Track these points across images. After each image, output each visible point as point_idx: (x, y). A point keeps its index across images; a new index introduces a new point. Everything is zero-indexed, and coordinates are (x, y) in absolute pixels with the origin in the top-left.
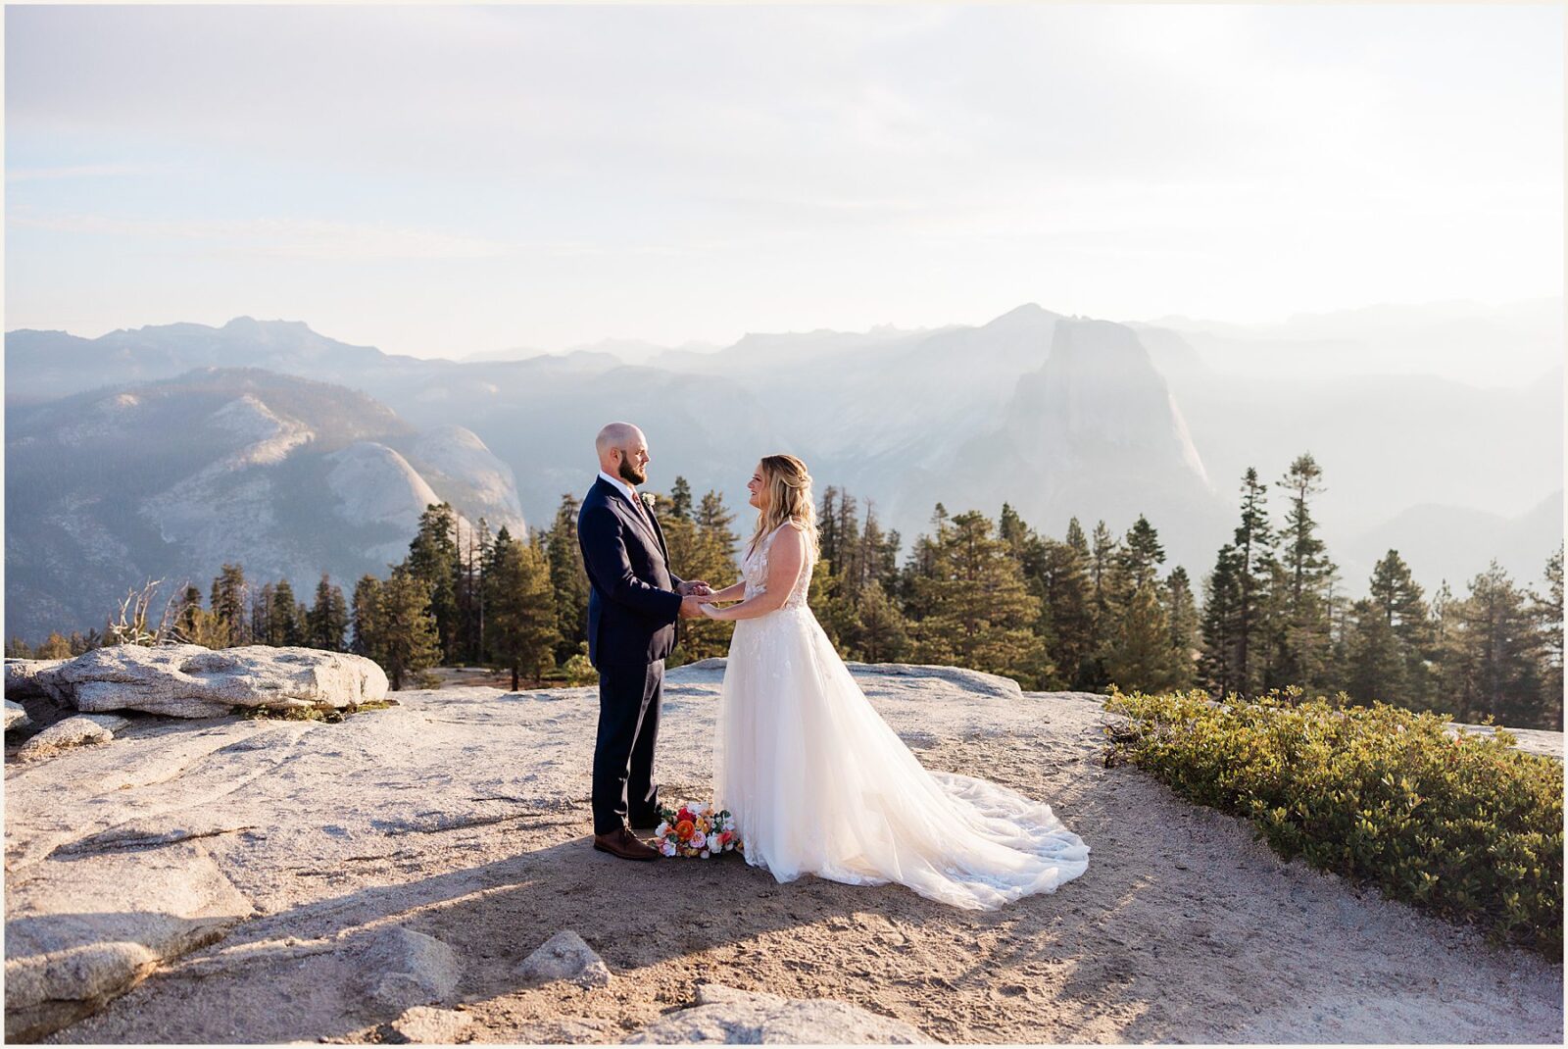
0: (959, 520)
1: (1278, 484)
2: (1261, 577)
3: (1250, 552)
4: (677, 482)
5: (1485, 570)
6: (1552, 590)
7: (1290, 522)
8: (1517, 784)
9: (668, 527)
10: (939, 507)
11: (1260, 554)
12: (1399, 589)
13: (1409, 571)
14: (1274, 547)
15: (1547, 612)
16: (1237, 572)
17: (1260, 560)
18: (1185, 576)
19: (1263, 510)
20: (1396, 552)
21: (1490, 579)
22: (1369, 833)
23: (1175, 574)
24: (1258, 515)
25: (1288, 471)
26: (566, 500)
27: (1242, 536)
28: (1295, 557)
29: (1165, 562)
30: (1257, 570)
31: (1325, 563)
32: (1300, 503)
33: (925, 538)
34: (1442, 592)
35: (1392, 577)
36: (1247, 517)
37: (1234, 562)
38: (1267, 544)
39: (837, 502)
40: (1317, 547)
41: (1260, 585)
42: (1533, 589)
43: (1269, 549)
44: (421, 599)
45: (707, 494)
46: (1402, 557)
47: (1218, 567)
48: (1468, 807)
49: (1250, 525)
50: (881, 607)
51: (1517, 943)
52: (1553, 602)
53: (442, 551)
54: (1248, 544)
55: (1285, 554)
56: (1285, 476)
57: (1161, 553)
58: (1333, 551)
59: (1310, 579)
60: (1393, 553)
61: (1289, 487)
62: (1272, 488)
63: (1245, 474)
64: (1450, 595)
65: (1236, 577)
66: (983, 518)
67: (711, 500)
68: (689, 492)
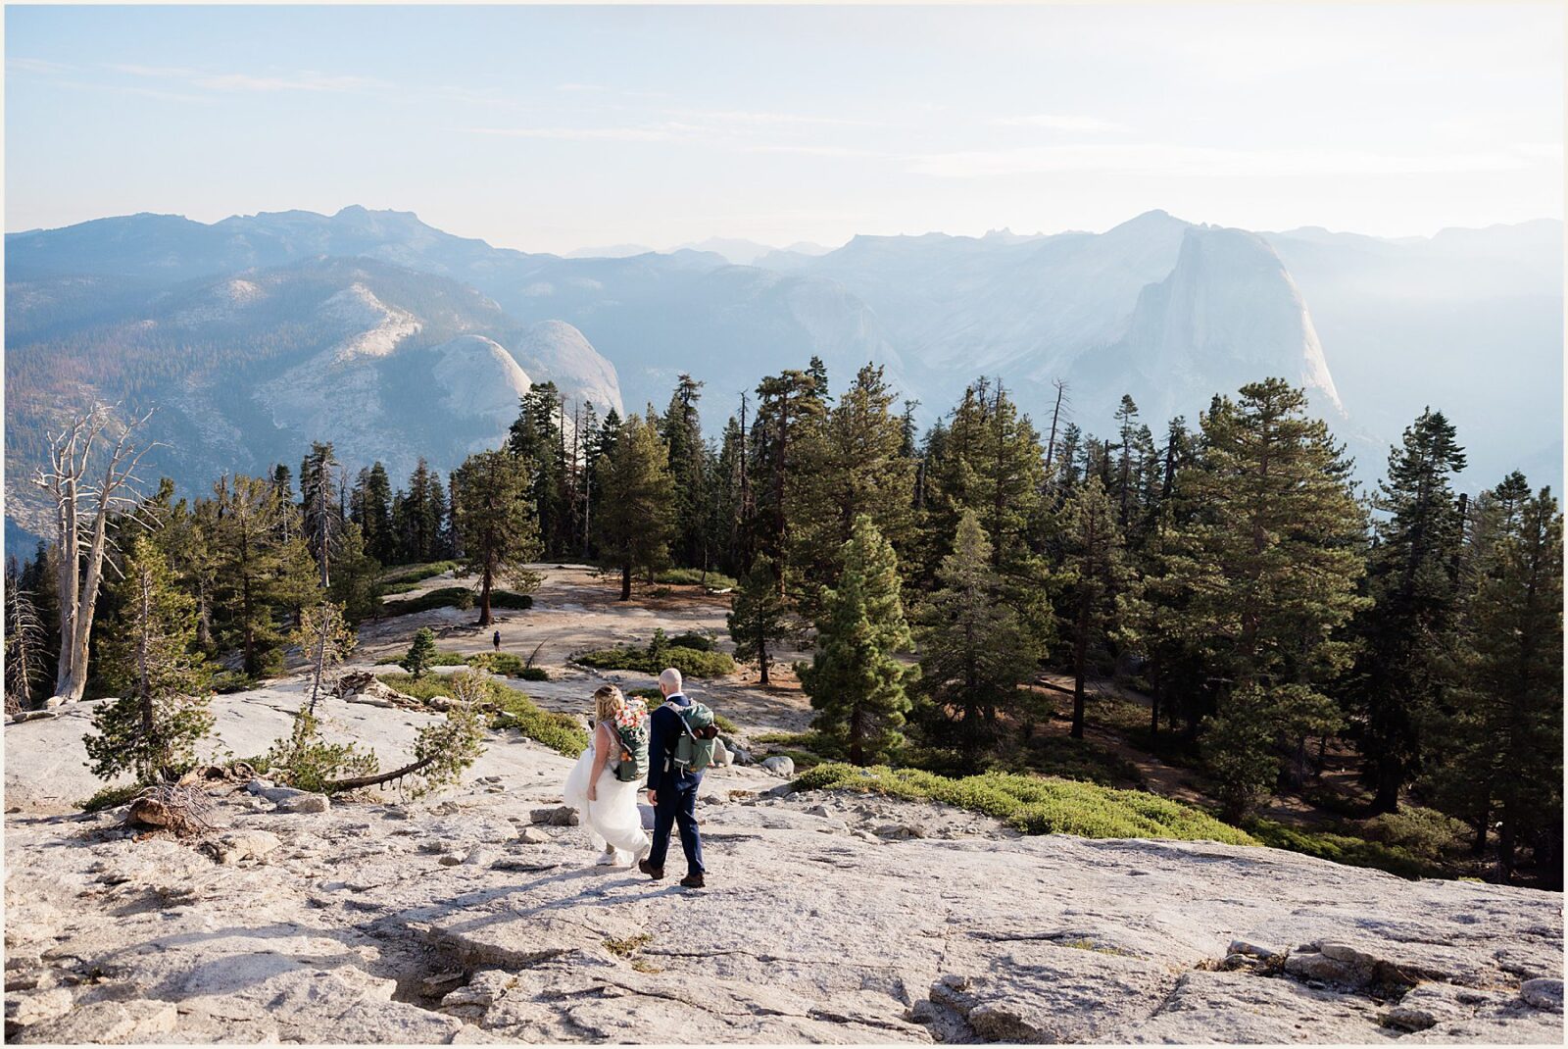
0: (1252, 392)
4: (811, 363)
10: (1126, 399)
26: (683, 381)
33: (1093, 439)
44: (519, 479)
53: (545, 436)
66: (1290, 389)
67: (869, 374)
68: (826, 374)
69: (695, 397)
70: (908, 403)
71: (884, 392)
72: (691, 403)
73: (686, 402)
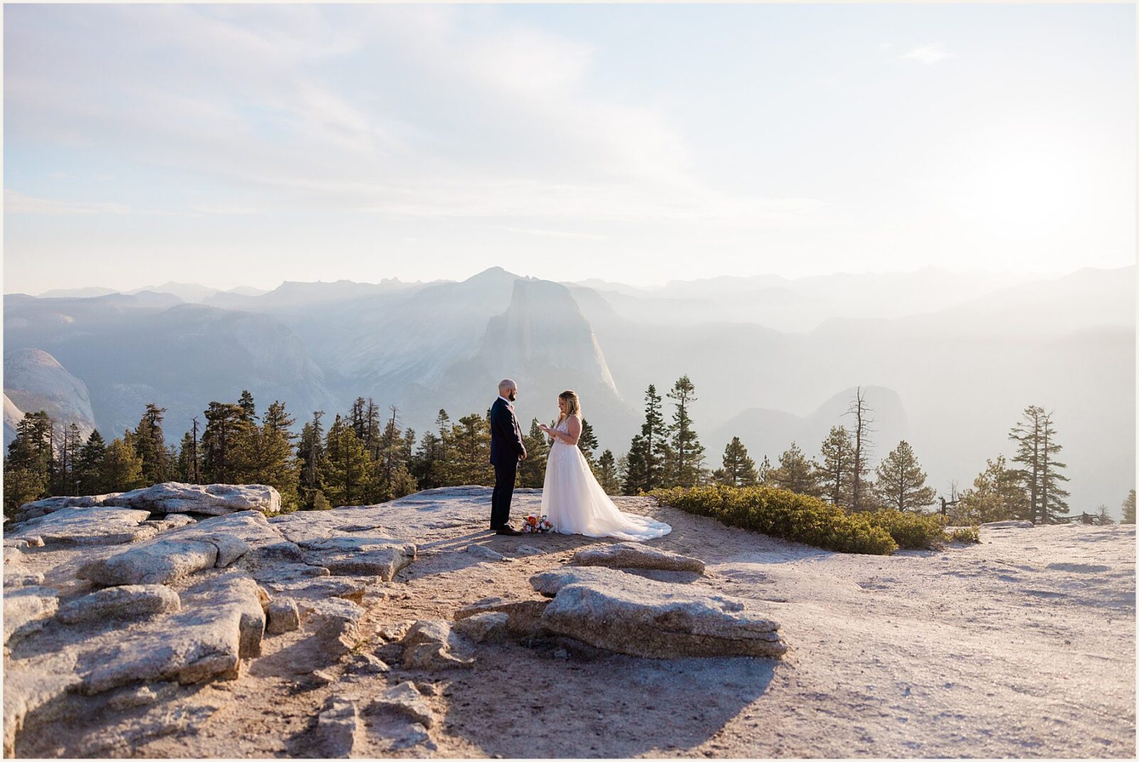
0: (465, 421)
1: (668, 395)
2: (658, 456)
3: (652, 440)
4: (243, 395)
5: (789, 449)
6: (826, 461)
7: (676, 420)
8: (796, 500)
9: (239, 428)
10: (442, 412)
11: (657, 441)
12: (740, 462)
13: (746, 451)
14: (666, 437)
15: (823, 474)
16: (644, 454)
17: (657, 445)
18: (611, 457)
19: (659, 412)
20: (738, 439)
21: (791, 454)
22: (753, 513)
23: (605, 455)
24: (656, 416)
25: (674, 387)
26: (150, 408)
27: (646, 429)
28: (679, 443)
29: (597, 448)
30: (656, 452)
31: (697, 446)
32: (681, 408)
33: (430, 434)
34: (764, 464)
35: (736, 454)
36: (649, 417)
37: (642, 447)
38: (662, 434)
39: (365, 409)
40: (692, 436)
41: (657, 462)
42: (815, 460)
43: (663, 438)
44: (35, 488)
45: (273, 404)
46: (742, 442)
47: (632, 450)
48: (782, 506)
49: (652, 421)
50: (407, 484)
51: (796, 541)
52: (827, 468)
53: (39, 451)
54: (650, 435)
55: (672, 440)
56: (672, 390)
57: (595, 442)
58: (701, 439)
59: (688, 456)
60: (736, 439)
61: (675, 398)
62: (664, 398)
63: (647, 390)
64: (769, 466)
65: (643, 456)
66: (482, 420)
67: (276, 408)
68: (254, 402)
69: (159, 419)
70: (316, 413)
71: (286, 419)
72: (156, 423)
73: (152, 422)
